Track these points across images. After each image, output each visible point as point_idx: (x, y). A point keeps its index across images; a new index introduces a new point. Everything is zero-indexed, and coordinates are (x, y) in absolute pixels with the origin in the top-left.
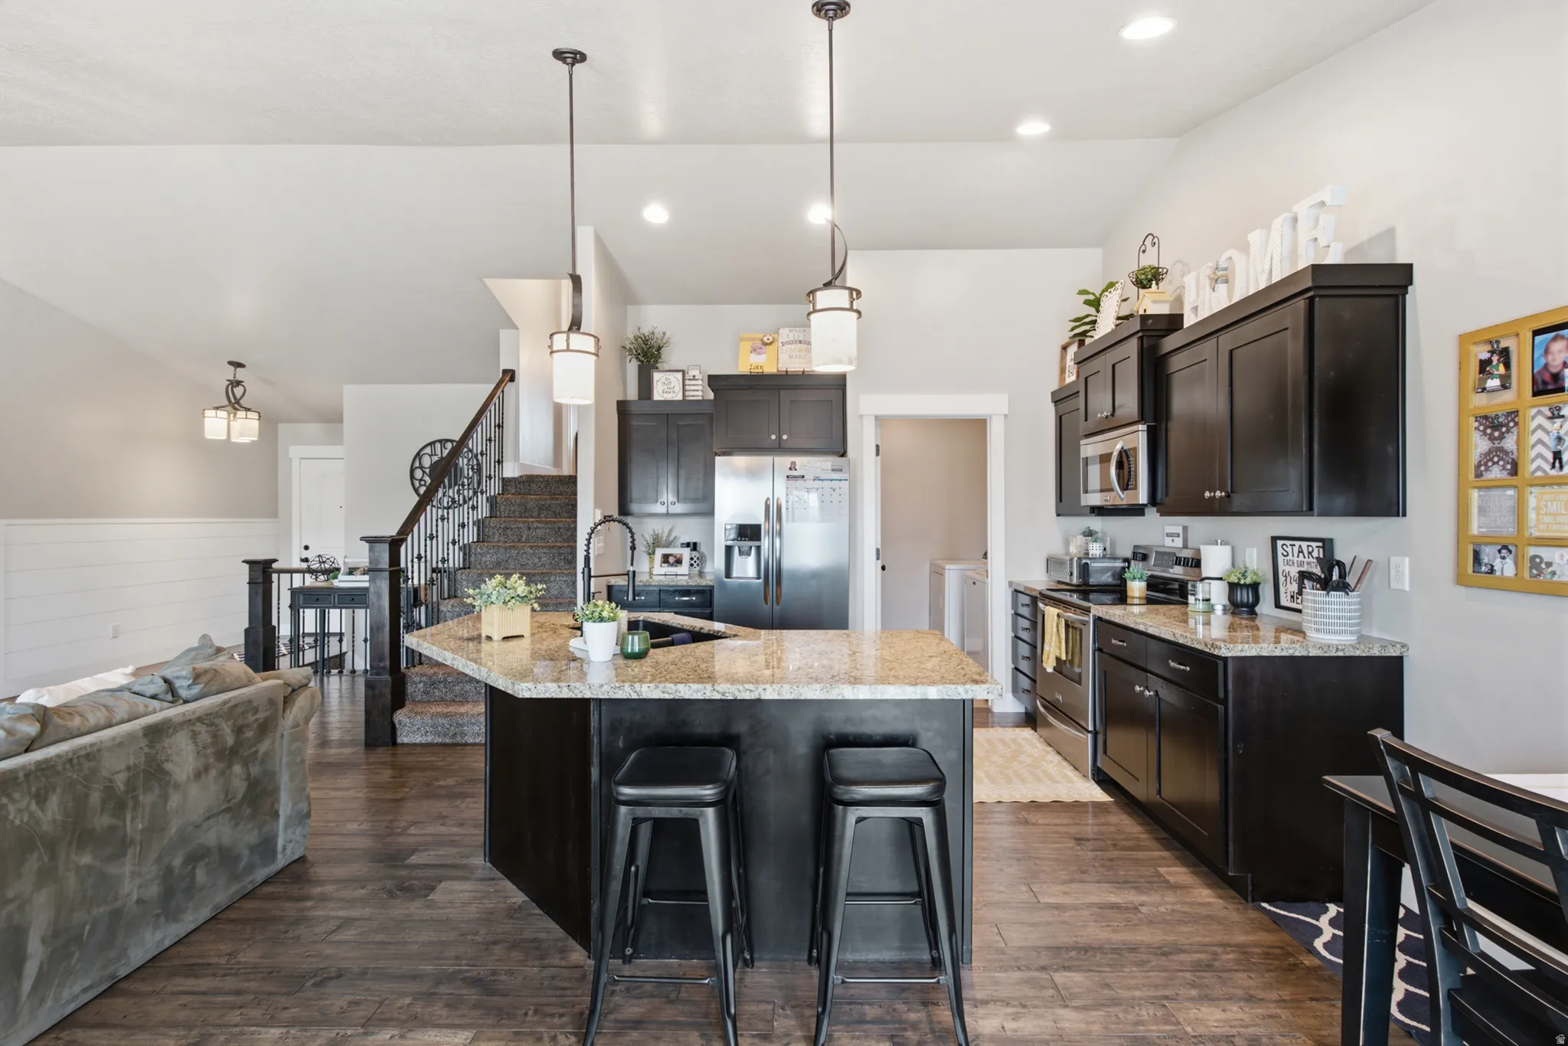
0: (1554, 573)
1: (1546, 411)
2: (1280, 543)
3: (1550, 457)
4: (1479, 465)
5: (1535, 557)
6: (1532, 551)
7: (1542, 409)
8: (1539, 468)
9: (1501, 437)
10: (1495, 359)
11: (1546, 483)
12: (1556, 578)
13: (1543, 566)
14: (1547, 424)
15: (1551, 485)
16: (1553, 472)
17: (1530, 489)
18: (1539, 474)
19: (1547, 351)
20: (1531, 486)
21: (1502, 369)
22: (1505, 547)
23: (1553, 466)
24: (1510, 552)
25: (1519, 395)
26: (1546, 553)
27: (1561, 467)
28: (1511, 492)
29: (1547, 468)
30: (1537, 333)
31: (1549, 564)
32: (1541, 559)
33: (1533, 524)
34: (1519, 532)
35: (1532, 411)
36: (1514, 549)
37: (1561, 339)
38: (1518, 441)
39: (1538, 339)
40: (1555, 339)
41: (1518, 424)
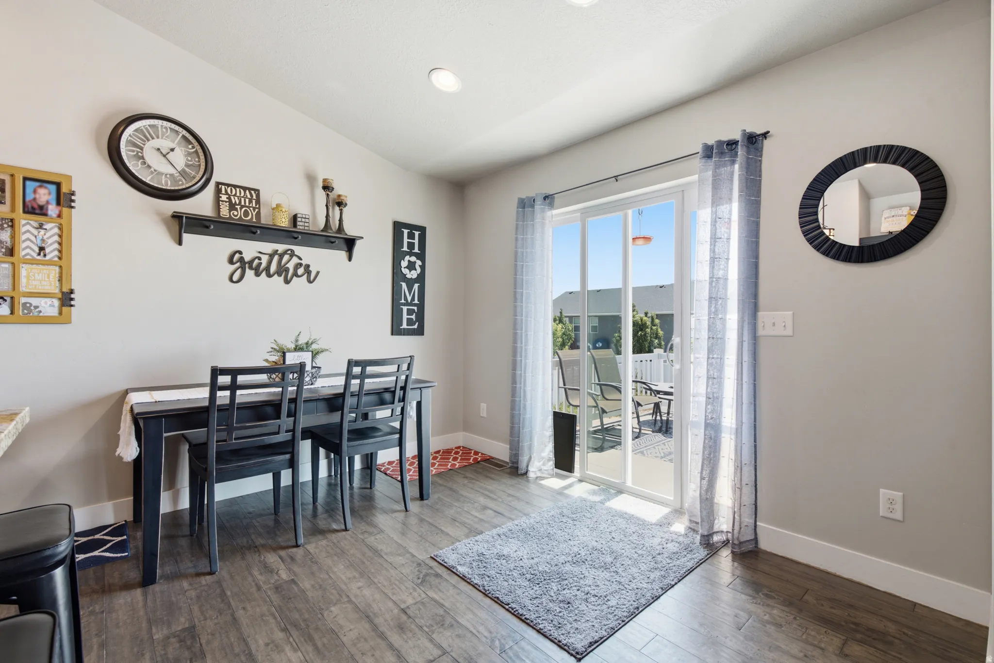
0: (40, 312)
1: (36, 225)
3: (37, 250)
5: (25, 304)
6: (23, 300)
7: (31, 222)
8: (28, 254)
11: (33, 262)
12: (41, 314)
13: (32, 308)
14: (35, 232)
15: (37, 264)
16: (39, 258)
17: (24, 265)
18: (28, 257)
19: (35, 192)
20: (24, 263)
23: (39, 254)
24: (5, 300)
25: (13, 209)
26: (34, 301)
27: (45, 255)
28: (6, 265)
29: (35, 255)
30: (25, 179)
31: (36, 307)
32: (31, 304)
33: (24, 285)
34: (14, 289)
35: (23, 222)
36: (8, 299)
37: (46, 188)
38: (13, 237)
39: (28, 183)
40: (40, 186)
41: (12, 226)
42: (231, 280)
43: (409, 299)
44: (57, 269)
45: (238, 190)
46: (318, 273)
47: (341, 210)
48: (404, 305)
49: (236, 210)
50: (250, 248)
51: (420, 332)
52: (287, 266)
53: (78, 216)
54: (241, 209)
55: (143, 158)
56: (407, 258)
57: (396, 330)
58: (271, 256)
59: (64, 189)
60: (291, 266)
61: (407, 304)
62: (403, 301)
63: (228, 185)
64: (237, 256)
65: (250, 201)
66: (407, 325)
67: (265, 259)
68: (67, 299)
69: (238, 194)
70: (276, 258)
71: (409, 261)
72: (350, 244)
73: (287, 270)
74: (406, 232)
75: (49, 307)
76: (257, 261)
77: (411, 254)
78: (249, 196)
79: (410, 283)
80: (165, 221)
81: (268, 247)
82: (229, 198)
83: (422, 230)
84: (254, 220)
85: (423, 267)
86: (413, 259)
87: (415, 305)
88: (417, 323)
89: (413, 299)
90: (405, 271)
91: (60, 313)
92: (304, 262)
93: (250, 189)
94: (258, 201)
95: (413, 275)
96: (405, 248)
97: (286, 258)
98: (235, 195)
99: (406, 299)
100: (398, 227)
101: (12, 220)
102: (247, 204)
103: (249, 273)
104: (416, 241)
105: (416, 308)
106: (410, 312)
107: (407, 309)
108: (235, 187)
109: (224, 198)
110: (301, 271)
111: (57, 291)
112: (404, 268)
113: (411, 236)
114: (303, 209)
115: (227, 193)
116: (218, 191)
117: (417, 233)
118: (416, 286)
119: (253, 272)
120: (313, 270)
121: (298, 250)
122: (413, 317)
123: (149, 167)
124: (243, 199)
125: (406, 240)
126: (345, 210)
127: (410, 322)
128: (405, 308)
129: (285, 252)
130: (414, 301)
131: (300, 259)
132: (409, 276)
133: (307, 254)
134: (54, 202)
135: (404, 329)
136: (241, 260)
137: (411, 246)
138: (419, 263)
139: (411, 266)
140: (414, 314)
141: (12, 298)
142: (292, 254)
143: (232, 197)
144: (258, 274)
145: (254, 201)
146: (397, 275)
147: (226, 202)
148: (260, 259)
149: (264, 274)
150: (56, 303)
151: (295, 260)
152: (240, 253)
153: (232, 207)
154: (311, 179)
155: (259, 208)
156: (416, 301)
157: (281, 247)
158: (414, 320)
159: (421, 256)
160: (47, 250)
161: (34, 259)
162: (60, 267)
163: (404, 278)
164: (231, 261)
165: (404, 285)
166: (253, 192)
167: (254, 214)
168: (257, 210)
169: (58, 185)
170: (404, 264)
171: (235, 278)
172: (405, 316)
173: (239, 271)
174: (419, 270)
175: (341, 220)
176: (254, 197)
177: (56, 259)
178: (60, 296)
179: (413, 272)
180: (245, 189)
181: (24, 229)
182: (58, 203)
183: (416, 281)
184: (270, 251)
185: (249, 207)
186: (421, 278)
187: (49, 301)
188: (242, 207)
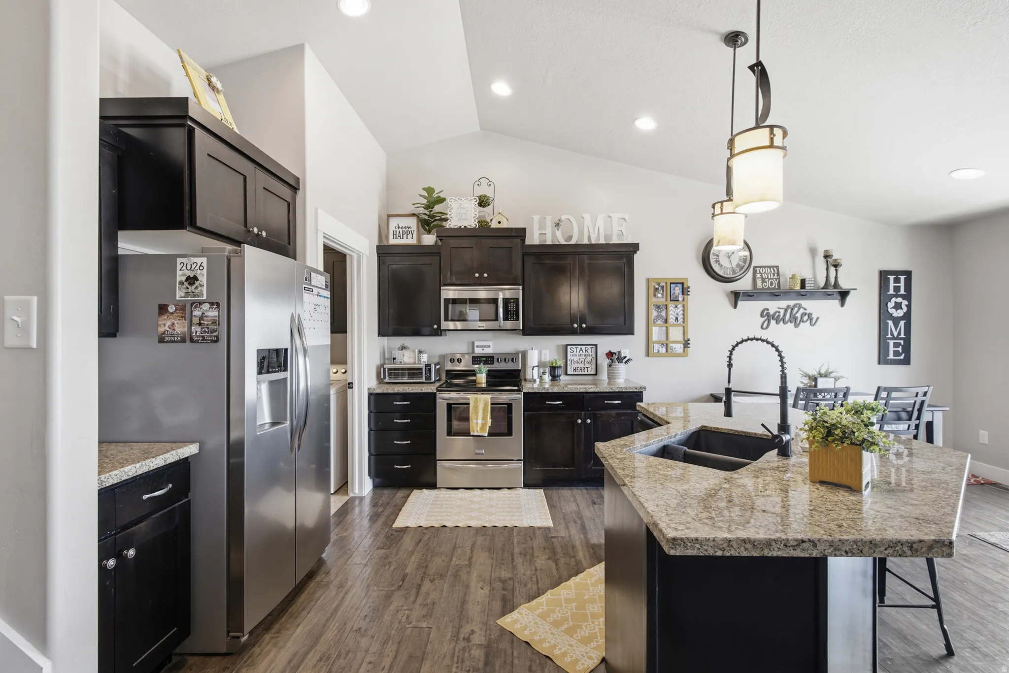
0: (676, 351)
1: (674, 306)
2: (569, 347)
3: (675, 319)
4: (654, 320)
5: (671, 347)
6: (671, 345)
8: (672, 321)
9: (661, 312)
10: (660, 288)
11: (674, 325)
13: (674, 349)
14: (674, 310)
16: (675, 323)
17: (670, 328)
18: (672, 323)
19: (674, 289)
20: (670, 326)
21: (662, 292)
22: (662, 344)
23: (676, 321)
25: (666, 300)
26: (674, 346)
27: (678, 322)
28: (664, 328)
29: (674, 322)
30: (671, 283)
33: (671, 338)
34: (667, 340)
35: (670, 305)
36: (665, 345)
37: (678, 286)
38: (667, 313)
39: (672, 285)
40: (676, 286)
41: (666, 308)
42: (762, 327)
43: (896, 334)
44: (682, 328)
45: (766, 268)
46: (818, 318)
47: (836, 270)
48: (890, 339)
49: (766, 282)
50: (773, 306)
51: (907, 361)
52: (796, 315)
53: (691, 299)
54: (768, 281)
55: (719, 261)
56: (894, 300)
57: (883, 360)
58: (786, 310)
59: (685, 286)
60: (799, 315)
61: (893, 338)
62: (889, 336)
63: (761, 267)
64: (766, 311)
65: (774, 275)
66: (894, 356)
67: (782, 312)
68: (686, 344)
69: (766, 272)
70: (789, 310)
71: (895, 302)
72: (844, 295)
73: (796, 319)
74: (892, 278)
75: (679, 348)
76: (777, 314)
77: (897, 296)
78: (773, 272)
79: (896, 321)
80: (727, 295)
81: (783, 304)
82: (762, 275)
83: (908, 274)
84: (777, 287)
85: (909, 307)
86: (899, 300)
87: (901, 339)
88: (903, 355)
89: (899, 334)
90: (891, 311)
91: (684, 351)
92: (808, 312)
93: (773, 267)
94: (778, 274)
95: (900, 313)
96: (891, 292)
97: (796, 309)
98: (765, 273)
99: (892, 334)
100: (884, 276)
101: (666, 305)
102: (772, 277)
103: (773, 322)
104: (902, 285)
105: (902, 342)
106: (896, 345)
107: (894, 343)
108: (764, 267)
109: (758, 275)
110: (806, 318)
111: (682, 340)
112: (891, 308)
113: (897, 280)
114: (808, 275)
115: (760, 272)
116: (755, 272)
117: (902, 278)
118: (902, 323)
119: (775, 321)
120: (814, 317)
121: (804, 303)
122: (900, 349)
123: (722, 266)
124: (769, 274)
125: (892, 285)
126: (840, 269)
127: (896, 353)
128: (891, 343)
129: (795, 306)
130: (900, 335)
131: (805, 309)
132: (895, 315)
133: (810, 305)
134: (681, 293)
135: (891, 359)
136: (768, 314)
137: (897, 289)
138: (905, 302)
139: (898, 306)
140: (901, 347)
141: (667, 344)
142: (800, 307)
143: (763, 274)
144: (777, 323)
145: (776, 274)
146: (883, 315)
147: (760, 278)
148: (779, 312)
149: (782, 322)
150: (682, 346)
151: (802, 311)
152: (768, 310)
153: (763, 281)
154: (813, 252)
155: (779, 279)
156: (902, 336)
157: (792, 303)
158: (901, 352)
159: (908, 297)
160: (679, 319)
161: (674, 324)
162: (684, 327)
163: (891, 317)
164: (762, 315)
165: (890, 323)
166: (775, 268)
167: (776, 283)
168: (778, 280)
169: (683, 284)
170: (891, 305)
171: (765, 326)
172: (892, 349)
173: (766, 323)
174: (905, 309)
175: (836, 278)
176: (776, 272)
177: (682, 323)
178: (684, 342)
179: (899, 311)
180: (770, 267)
181: (670, 309)
182: (683, 294)
183: (901, 318)
184: (785, 307)
185: (773, 279)
186: (907, 316)
187: (679, 345)
188: (769, 279)
